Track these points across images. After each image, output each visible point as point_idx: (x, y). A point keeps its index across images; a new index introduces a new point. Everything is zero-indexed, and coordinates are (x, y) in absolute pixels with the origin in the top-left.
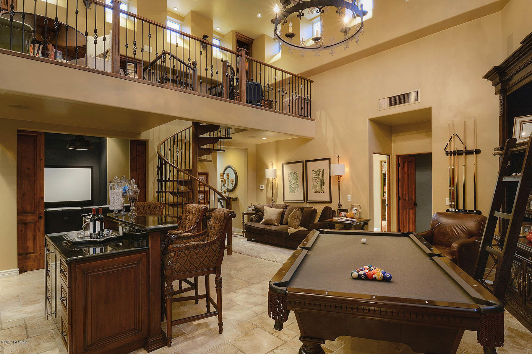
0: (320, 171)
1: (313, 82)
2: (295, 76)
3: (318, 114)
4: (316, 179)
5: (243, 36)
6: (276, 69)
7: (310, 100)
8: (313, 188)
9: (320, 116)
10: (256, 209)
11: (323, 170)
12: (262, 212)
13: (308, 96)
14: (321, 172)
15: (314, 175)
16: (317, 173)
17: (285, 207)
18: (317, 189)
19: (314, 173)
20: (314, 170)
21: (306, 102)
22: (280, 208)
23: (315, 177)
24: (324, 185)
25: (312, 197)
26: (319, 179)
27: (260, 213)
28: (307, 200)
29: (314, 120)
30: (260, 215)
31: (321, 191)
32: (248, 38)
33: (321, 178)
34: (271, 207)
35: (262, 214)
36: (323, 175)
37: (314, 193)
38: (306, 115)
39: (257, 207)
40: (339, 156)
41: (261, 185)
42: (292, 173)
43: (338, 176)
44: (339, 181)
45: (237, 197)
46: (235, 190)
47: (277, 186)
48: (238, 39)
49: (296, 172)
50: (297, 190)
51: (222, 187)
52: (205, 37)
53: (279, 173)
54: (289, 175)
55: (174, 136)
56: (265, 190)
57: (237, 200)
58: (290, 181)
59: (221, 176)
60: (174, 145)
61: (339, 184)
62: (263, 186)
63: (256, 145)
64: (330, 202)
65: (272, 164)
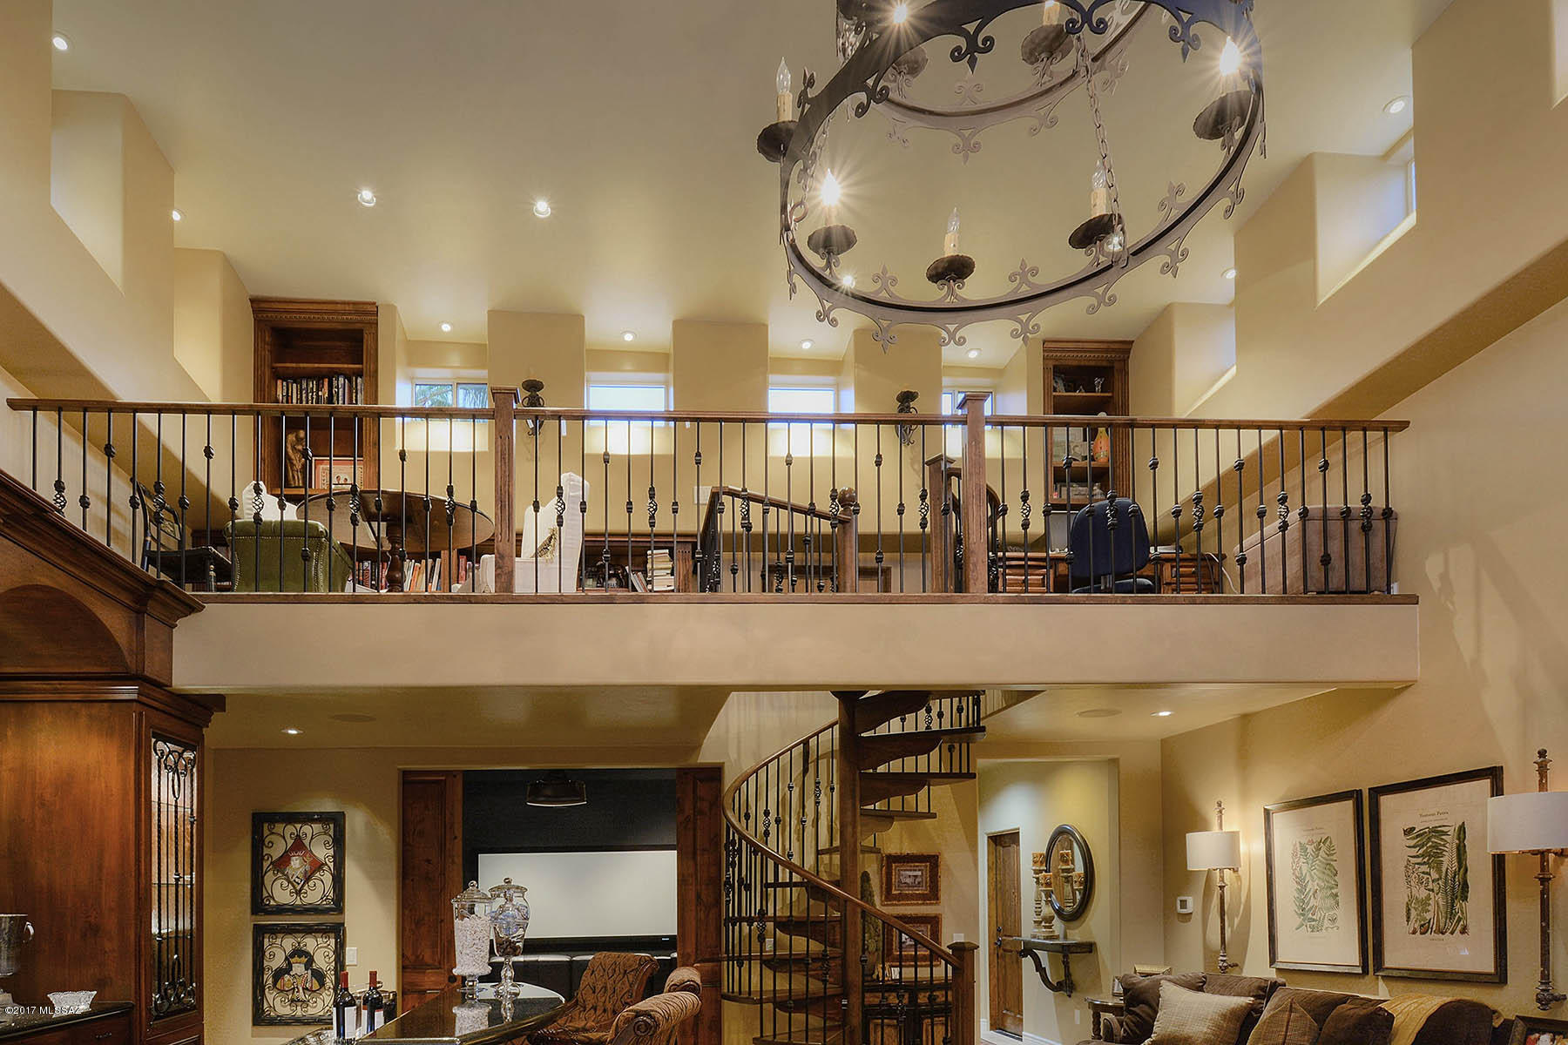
0: (1445, 833)
1: (1403, 425)
2: (1301, 427)
3: (1433, 566)
4: (1425, 868)
5: (1081, 345)
6: (1218, 425)
7: (1388, 514)
8: (1409, 910)
9: (1444, 577)
10: (1129, 990)
11: (1462, 829)
12: (1150, 1006)
13: (1367, 499)
14: (1451, 840)
15: (1414, 852)
16: (1428, 842)
17: (1265, 991)
18: (1428, 916)
19: (1413, 843)
20: (1414, 828)
21: (1355, 526)
22: (1239, 995)
23: (1419, 860)
24: (1465, 898)
25: (1402, 950)
26: (1439, 871)
27: (1146, 1008)
28: (1379, 964)
29: (1413, 600)
30: (1143, 1015)
31: (1453, 922)
32: (1102, 346)
33: (1449, 860)
34: (1200, 989)
35: (1150, 1011)
36: (1461, 851)
37: (1414, 932)
38: (1358, 582)
39: (1134, 984)
40: (1542, 754)
41: (1183, 898)
42: (1310, 848)
43: (1534, 853)
44: (1544, 881)
45: (1091, 940)
46: (1084, 916)
47: (1243, 900)
48: (1057, 363)
49: (1328, 843)
50: (1333, 920)
51: (1038, 901)
52: (906, 398)
53: (1252, 848)
54: (1294, 855)
55: (806, 743)
56: (1197, 918)
57: (1091, 952)
58: (1300, 881)
59: (1035, 862)
60: (805, 771)
61: (1542, 893)
62: (1190, 900)
63: (1162, 740)
64: (1499, 978)
65: (1221, 812)
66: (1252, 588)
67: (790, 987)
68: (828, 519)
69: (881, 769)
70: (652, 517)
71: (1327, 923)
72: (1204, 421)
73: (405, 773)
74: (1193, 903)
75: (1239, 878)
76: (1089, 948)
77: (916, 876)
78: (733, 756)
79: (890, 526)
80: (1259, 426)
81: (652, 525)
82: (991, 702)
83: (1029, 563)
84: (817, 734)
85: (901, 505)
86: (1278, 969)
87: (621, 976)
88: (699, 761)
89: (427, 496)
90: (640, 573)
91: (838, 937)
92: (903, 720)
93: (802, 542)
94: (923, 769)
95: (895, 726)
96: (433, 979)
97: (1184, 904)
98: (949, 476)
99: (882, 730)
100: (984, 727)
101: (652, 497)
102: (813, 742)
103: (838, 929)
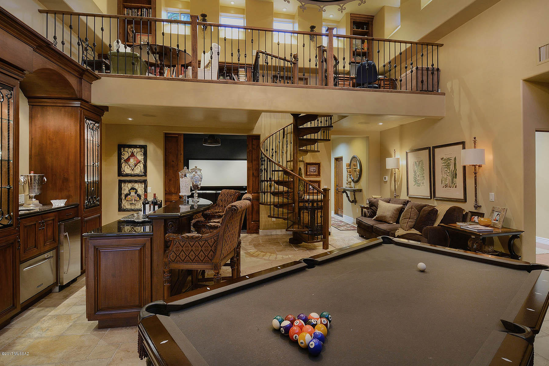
0: (451, 160)
1: (442, 45)
2: (416, 43)
3: (449, 85)
4: (446, 169)
5: (360, 16)
6: (395, 41)
7: (438, 70)
8: (442, 181)
9: (452, 88)
10: (370, 202)
11: (455, 158)
12: (376, 207)
13: (433, 65)
14: (453, 161)
15: (443, 164)
16: (447, 162)
17: (406, 203)
18: (447, 183)
19: (443, 162)
20: (443, 158)
21: (430, 72)
22: (399, 204)
23: (445, 167)
24: (456, 178)
25: (441, 192)
26: (450, 170)
27: (375, 207)
28: (434, 196)
29: (444, 94)
30: (374, 210)
31: (453, 184)
32: (367, 17)
33: (452, 167)
34: (389, 202)
35: (376, 209)
36: (455, 164)
37: (443, 187)
38: (430, 88)
39: (371, 201)
40: (475, 138)
41: (385, 177)
42: (417, 163)
43: (473, 166)
44: (475, 173)
45: (361, 189)
46: (359, 181)
47: (400, 178)
48: (354, 20)
49: (422, 162)
50: (423, 183)
51: (347, 177)
52: (313, 28)
53: (403, 163)
54: (413, 165)
55: (284, 129)
56: (388, 182)
57: (361, 192)
58: (415, 172)
59: (347, 166)
60: (284, 137)
61: (475, 177)
62: (387, 177)
63: (380, 132)
64: (465, 200)
65: (395, 152)
66: (403, 89)
67: (278, 201)
68: (290, 62)
69: (305, 137)
70: (239, 58)
71: (421, 184)
72: (392, 40)
73: (166, 134)
74: (387, 178)
75: (399, 171)
76: (360, 191)
77: (314, 169)
78: (263, 132)
79: (307, 66)
80: (406, 42)
81: (239, 60)
82: (335, 119)
83: (345, 78)
84: (287, 126)
85: (310, 59)
86: (409, 197)
87: (230, 196)
88: (254, 133)
89: (171, 47)
90: (236, 75)
91: (292, 186)
92: (311, 123)
93: (283, 69)
94: (316, 138)
95: (308, 125)
96: (174, 197)
97: (385, 179)
98: (323, 52)
99: (305, 126)
100: (333, 126)
101: (239, 52)
102: (286, 129)
103: (292, 184)
